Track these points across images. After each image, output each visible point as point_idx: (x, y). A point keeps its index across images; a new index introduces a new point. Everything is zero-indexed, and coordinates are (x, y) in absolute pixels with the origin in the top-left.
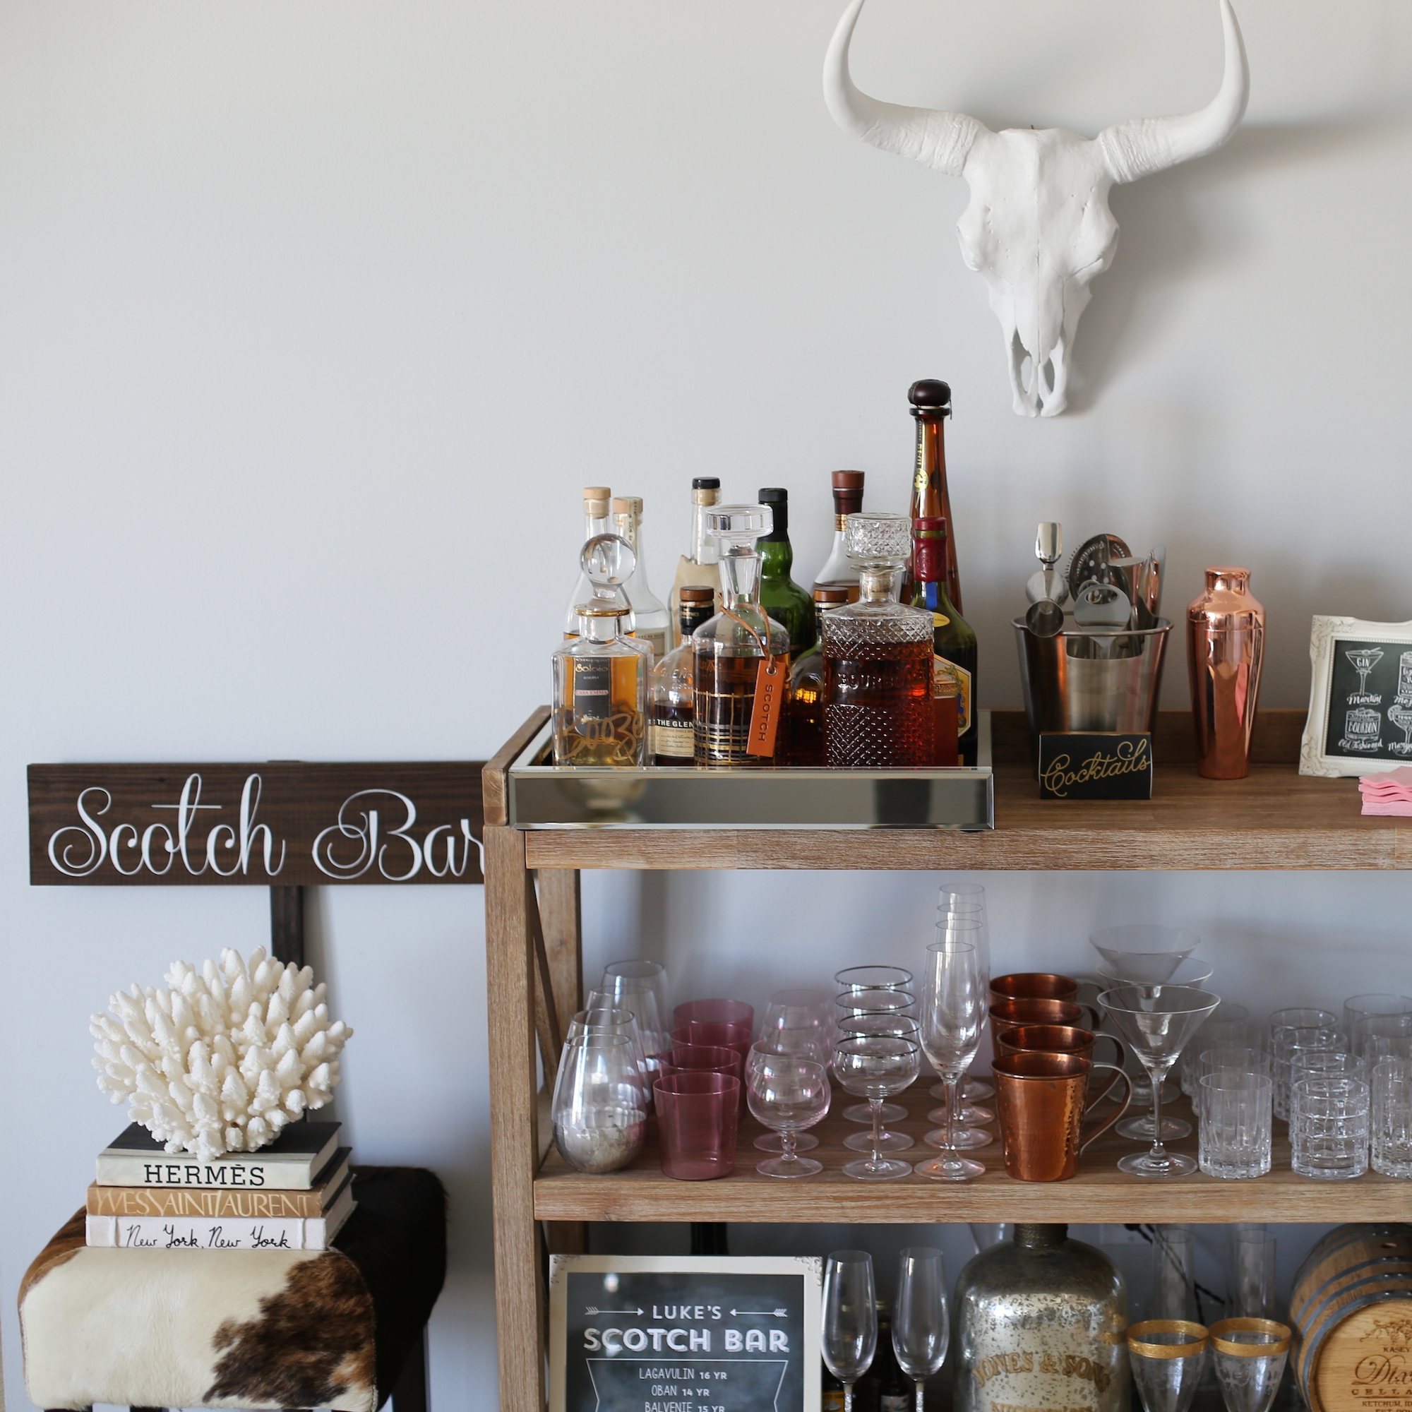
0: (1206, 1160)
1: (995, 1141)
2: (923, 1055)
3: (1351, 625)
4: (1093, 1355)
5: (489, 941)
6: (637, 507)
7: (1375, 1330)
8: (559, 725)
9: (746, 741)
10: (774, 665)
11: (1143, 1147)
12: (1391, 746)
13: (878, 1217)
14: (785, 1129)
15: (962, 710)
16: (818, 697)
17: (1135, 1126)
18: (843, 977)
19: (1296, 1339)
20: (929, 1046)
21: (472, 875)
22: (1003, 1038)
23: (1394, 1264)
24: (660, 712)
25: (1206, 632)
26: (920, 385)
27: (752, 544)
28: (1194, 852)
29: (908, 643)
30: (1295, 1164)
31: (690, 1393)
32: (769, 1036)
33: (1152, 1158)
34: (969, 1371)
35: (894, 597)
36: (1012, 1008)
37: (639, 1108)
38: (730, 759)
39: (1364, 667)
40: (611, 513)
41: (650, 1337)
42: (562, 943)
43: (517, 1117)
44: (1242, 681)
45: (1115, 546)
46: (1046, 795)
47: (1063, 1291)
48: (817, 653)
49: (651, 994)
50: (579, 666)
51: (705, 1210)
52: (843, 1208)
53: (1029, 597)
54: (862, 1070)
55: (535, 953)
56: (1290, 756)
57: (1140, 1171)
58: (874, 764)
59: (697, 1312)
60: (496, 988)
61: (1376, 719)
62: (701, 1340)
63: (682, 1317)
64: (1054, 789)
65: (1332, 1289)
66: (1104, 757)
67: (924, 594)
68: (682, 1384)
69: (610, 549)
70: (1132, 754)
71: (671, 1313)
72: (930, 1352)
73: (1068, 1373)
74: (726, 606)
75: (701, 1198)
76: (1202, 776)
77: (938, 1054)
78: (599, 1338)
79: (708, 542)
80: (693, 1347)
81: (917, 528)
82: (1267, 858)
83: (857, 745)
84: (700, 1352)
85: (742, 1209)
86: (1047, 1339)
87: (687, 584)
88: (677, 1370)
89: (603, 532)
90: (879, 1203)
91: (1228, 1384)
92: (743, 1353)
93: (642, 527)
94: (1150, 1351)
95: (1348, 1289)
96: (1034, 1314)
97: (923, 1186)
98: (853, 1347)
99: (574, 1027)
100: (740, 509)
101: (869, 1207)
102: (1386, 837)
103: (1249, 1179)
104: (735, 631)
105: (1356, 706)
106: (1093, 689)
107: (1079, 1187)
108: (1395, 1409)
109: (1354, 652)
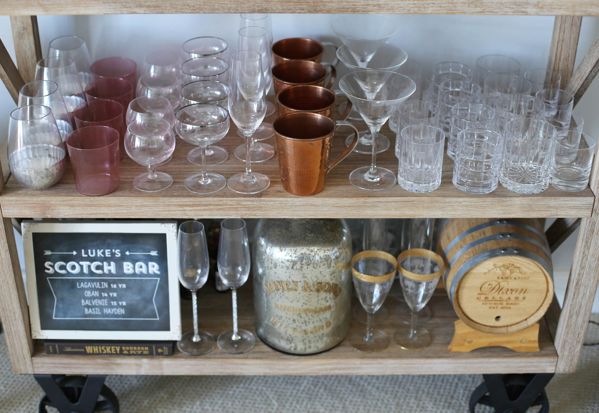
0: (403, 176)
4: (332, 280)
7: (493, 269)
20: (235, 114)
22: (280, 99)
31: (106, 295)
33: (370, 173)
34: (261, 282)
36: (286, 69)
41: (82, 267)
47: (316, 247)
51: (102, 212)
52: (184, 210)
57: (363, 185)
59: (107, 253)
62: (110, 268)
63: (99, 256)
68: (101, 291)
71: (92, 254)
72: (239, 275)
73: (318, 291)
75: (100, 206)
78: (53, 267)
80: (106, 271)
84: (110, 274)
85: (124, 211)
86: (306, 275)
88: (98, 283)
90: (206, 208)
92: (134, 275)
94: (364, 278)
95: (479, 242)
97: (232, 198)
98: (195, 273)
108: (500, 306)
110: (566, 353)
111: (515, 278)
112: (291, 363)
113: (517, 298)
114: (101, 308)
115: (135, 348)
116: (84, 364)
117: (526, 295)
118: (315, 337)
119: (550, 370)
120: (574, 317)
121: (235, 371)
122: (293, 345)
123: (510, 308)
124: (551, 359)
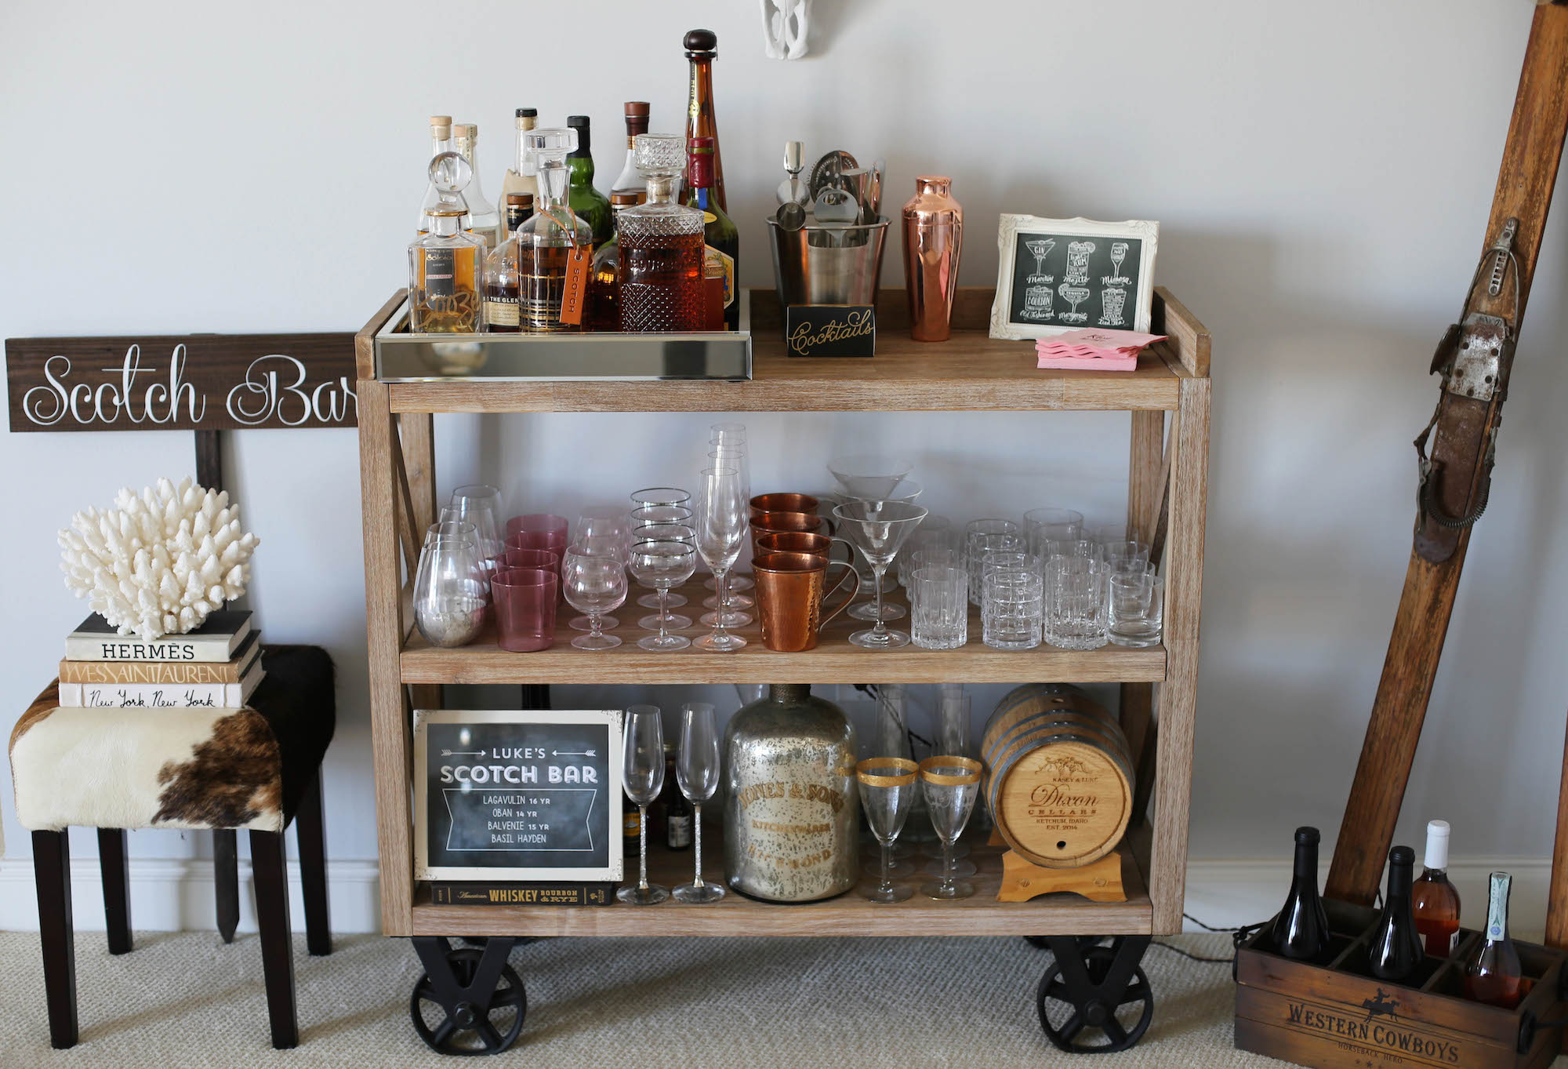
0: (917, 635)
1: (755, 621)
2: (699, 556)
3: (1030, 221)
4: (830, 784)
5: (363, 469)
6: (473, 132)
7: (1047, 765)
8: (414, 302)
9: (559, 313)
10: (580, 253)
11: (869, 625)
12: (1061, 315)
13: (665, 679)
14: (593, 612)
15: (727, 288)
16: (615, 278)
17: (862, 609)
18: (637, 497)
19: (986, 772)
20: (703, 548)
21: (350, 421)
22: (759, 542)
23: (1062, 715)
24: (493, 291)
25: (917, 227)
26: (694, 34)
27: (563, 159)
28: (907, 397)
29: (684, 235)
30: (985, 638)
31: (522, 814)
32: (580, 542)
33: (875, 633)
34: (735, 797)
35: (673, 199)
36: (767, 519)
37: (480, 598)
38: (547, 326)
39: (1040, 255)
40: (452, 136)
41: (491, 773)
42: (420, 472)
43: (386, 605)
44: (945, 266)
45: (846, 160)
46: (793, 354)
47: (807, 735)
48: (614, 244)
49: (489, 510)
50: (429, 256)
51: (531, 674)
52: (637, 672)
53: (779, 199)
54: (651, 567)
55: (399, 479)
56: (982, 324)
57: (866, 643)
58: (658, 329)
59: (527, 753)
60: (368, 506)
61: (1049, 294)
62: (530, 775)
63: (515, 757)
64: (799, 349)
65: (1014, 734)
66: (837, 324)
67: (697, 197)
68: (516, 808)
69: (451, 163)
70: (860, 321)
71: (507, 754)
72: (706, 783)
73: (811, 798)
74: (542, 208)
75: (528, 666)
76: (914, 339)
77: (710, 554)
78: (452, 773)
79: (528, 159)
80: (524, 780)
81: (690, 146)
82: (964, 401)
83: (645, 315)
84: (530, 783)
85: (561, 674)
86: (795, 772)
87: (513, 191)
88: (512, 798)
89: (446, 151)
90: (665, 669)
91: (934, 806)
92: (563, 784)
93: (477, 148)
94: (874, 781)
95: (1026, 734)
96: (785, 754)
97: (699, 656)
98: (646, 779)
99: (429, 535)
100: (552, 131)
101: (658, 672)
102: (1056, 385)
103: (950, 650)
104: (550, 227)
105: (1033, 285)
106: (829, 271)
107: (819, 655)
108: (1061, 825)
109: (1032, 242)
110: (1163, 900)
111: (1078, 780)
112: (775, 915)
113: (1084, 812)
114: (515, 833)
115: (559, 892)
116: (486, 918)
117: (1097, 806)
118: (809, 873)
119: (1144, 929)
120: (1165, 838)
121: (696, 929)
122: (778, 886)
123: (1076, 828)
124: (1144, 911)
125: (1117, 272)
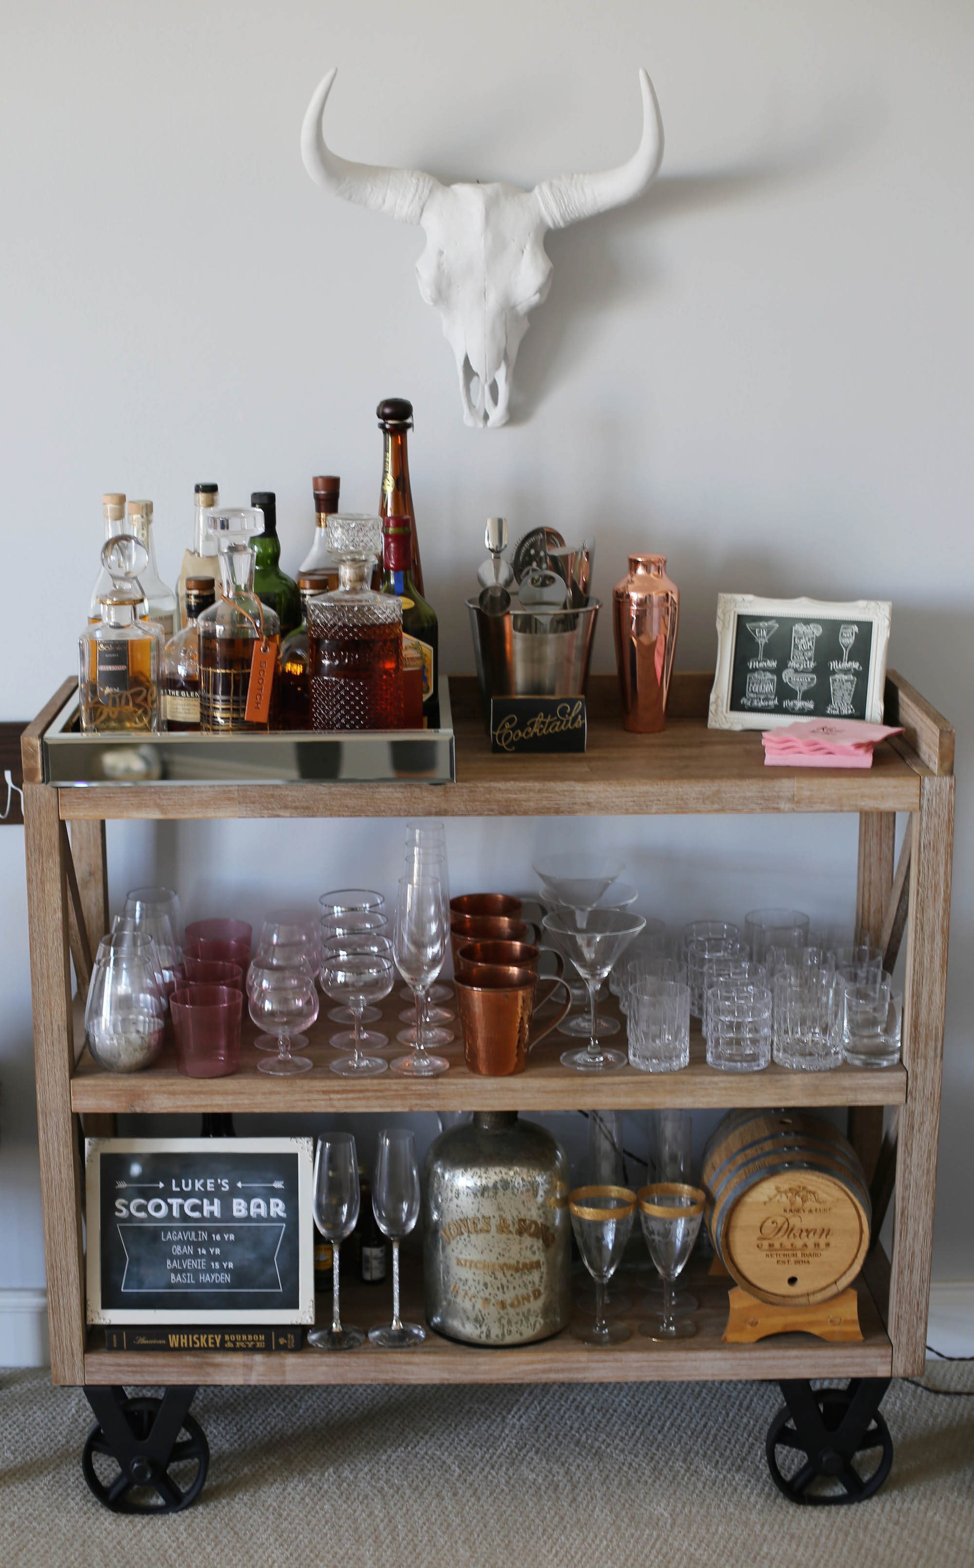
0: (634, 1055)
1: (457, 1038)
2: (397, 972)
3: (750, 602)
4: (540, 1217)
5: (29, 881)
6: (148, 509)
7: (776, 1195)
8: (84, 695)
9: (244, 709)
10: (267, 645)
11: (581, 1043)
12: (785, 704)
13: (360, 1107)
14: (282, 1033)
15: (425, 679)
16: (304, 669)
17: (573, 1024)
18: (327, 900)
19: (710, 1201)
20: (401, 961)
21: (15, 818)
22: (462, 953)
23: (791, 1139)
24: (171, 684)
25: (629, 610)
26: (387, 403)
27: (245, 542)
28: (624, 799)
29: (381, 624)
30: (709, 1058)
31: (204, 1252)
32: (266, 952)
33: (589, 1053)
34: (436, 1231)
35: (367, 586)
36: (468, 925)
37: (158, 1016)
38: (230, 724)
39: (762, 638)
40: (126, 516)
41: (170, 1207)
42: (91, 874)
43: (55, 1028)
44: (660, 648)
45: (551, 536)
46: (497, 749)
47: (516, 1165)
48: (303, 633)
49: (166, 917)
50: (102, 646)
51: (214, 1102)
52: (330, 1099)
53: (481, 581)
54: (345, 985)
55: (69, 887)
56: (701, 712)
57: (579, 1065)
58: (353, 727)
59: (209, 1185)
60: (36, 920)
61: (772, 681)
62: (213, 1208)
63: (197, 1189)
64: (504, 745)
65: (740, 1159)
66: (546, 717)
67: (392, 581)
68: (196, 1245)
69: (126, 548)
70: (570, 714)
71: (187, 1186)
72: (404, 1216)
73: (520, 1233)
74: (225, 594)
75: (211, 1093)
76: (627, 729)
77: (409, 970)
78: (127, 1207)
79: (208, 538)
80: (206, 1214)
81: (386, 525)
82: (686, 803)
83: (338, 711)
84: (212, 1218)
85: (246, 1101)
86: (502, 1205)
87: (192, 574)
88: (193, 1234)
89: (120, 533)
90: (361, 1095)
91: (653, 1240)
92: (248, 1218)
93: (153, 526)
94: (588, 1214)
95: (753, 1160)
96: (490, 1185)
97: (398, 1081)
98: (338, 1213)
99: (101, 947)
100: (236, 512)
101: (353, 1099)
102: (787, 786)
103: (670, 1072)
104: (232, 615)
105: (755, 670)
106: (534, 658)
107: (529, 1080)
108: (792, 1259)
109: (754, 624)
110: (904, 1340)
111: (811, 1211)
112: (481, 1360)
113: (817, 1245)
114: (196, 1272)
115: (244, 1337)
116: (164, 1366)
117: (831, 1239)
118: (518, 1314)
119: (883, 1371)
120: (906, 1272)
121: (396, 1376)
122: (484, 1329)
123: (808, 1262)
124: (882, 1351)
125: (846, 656)
